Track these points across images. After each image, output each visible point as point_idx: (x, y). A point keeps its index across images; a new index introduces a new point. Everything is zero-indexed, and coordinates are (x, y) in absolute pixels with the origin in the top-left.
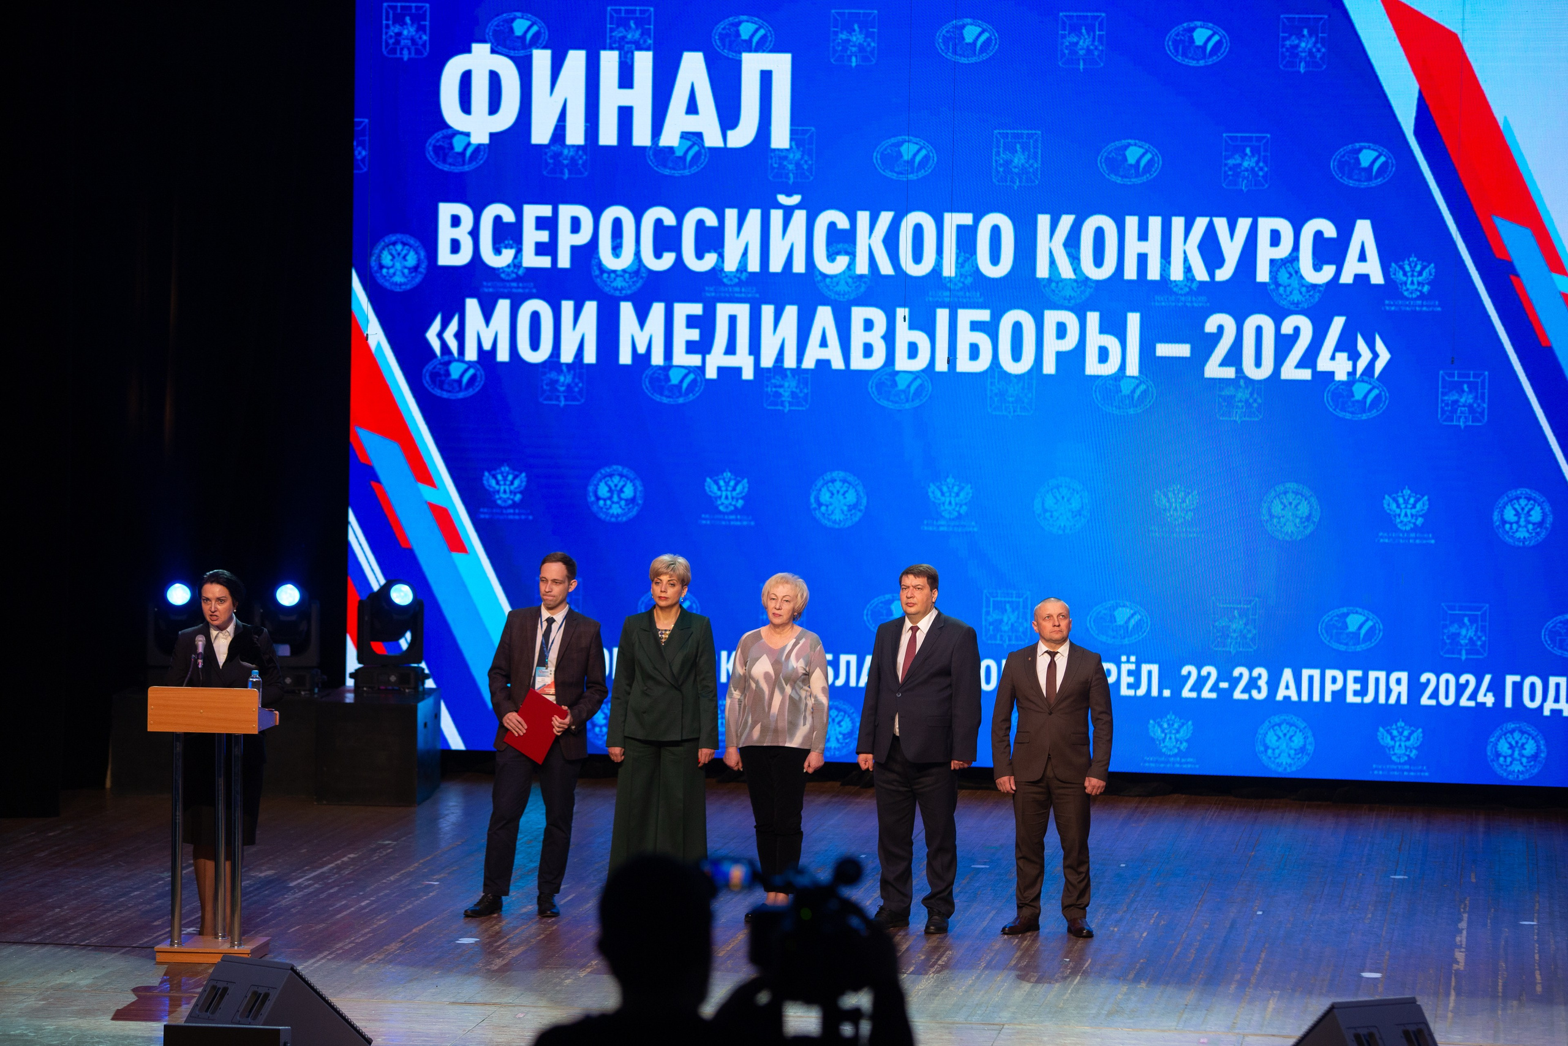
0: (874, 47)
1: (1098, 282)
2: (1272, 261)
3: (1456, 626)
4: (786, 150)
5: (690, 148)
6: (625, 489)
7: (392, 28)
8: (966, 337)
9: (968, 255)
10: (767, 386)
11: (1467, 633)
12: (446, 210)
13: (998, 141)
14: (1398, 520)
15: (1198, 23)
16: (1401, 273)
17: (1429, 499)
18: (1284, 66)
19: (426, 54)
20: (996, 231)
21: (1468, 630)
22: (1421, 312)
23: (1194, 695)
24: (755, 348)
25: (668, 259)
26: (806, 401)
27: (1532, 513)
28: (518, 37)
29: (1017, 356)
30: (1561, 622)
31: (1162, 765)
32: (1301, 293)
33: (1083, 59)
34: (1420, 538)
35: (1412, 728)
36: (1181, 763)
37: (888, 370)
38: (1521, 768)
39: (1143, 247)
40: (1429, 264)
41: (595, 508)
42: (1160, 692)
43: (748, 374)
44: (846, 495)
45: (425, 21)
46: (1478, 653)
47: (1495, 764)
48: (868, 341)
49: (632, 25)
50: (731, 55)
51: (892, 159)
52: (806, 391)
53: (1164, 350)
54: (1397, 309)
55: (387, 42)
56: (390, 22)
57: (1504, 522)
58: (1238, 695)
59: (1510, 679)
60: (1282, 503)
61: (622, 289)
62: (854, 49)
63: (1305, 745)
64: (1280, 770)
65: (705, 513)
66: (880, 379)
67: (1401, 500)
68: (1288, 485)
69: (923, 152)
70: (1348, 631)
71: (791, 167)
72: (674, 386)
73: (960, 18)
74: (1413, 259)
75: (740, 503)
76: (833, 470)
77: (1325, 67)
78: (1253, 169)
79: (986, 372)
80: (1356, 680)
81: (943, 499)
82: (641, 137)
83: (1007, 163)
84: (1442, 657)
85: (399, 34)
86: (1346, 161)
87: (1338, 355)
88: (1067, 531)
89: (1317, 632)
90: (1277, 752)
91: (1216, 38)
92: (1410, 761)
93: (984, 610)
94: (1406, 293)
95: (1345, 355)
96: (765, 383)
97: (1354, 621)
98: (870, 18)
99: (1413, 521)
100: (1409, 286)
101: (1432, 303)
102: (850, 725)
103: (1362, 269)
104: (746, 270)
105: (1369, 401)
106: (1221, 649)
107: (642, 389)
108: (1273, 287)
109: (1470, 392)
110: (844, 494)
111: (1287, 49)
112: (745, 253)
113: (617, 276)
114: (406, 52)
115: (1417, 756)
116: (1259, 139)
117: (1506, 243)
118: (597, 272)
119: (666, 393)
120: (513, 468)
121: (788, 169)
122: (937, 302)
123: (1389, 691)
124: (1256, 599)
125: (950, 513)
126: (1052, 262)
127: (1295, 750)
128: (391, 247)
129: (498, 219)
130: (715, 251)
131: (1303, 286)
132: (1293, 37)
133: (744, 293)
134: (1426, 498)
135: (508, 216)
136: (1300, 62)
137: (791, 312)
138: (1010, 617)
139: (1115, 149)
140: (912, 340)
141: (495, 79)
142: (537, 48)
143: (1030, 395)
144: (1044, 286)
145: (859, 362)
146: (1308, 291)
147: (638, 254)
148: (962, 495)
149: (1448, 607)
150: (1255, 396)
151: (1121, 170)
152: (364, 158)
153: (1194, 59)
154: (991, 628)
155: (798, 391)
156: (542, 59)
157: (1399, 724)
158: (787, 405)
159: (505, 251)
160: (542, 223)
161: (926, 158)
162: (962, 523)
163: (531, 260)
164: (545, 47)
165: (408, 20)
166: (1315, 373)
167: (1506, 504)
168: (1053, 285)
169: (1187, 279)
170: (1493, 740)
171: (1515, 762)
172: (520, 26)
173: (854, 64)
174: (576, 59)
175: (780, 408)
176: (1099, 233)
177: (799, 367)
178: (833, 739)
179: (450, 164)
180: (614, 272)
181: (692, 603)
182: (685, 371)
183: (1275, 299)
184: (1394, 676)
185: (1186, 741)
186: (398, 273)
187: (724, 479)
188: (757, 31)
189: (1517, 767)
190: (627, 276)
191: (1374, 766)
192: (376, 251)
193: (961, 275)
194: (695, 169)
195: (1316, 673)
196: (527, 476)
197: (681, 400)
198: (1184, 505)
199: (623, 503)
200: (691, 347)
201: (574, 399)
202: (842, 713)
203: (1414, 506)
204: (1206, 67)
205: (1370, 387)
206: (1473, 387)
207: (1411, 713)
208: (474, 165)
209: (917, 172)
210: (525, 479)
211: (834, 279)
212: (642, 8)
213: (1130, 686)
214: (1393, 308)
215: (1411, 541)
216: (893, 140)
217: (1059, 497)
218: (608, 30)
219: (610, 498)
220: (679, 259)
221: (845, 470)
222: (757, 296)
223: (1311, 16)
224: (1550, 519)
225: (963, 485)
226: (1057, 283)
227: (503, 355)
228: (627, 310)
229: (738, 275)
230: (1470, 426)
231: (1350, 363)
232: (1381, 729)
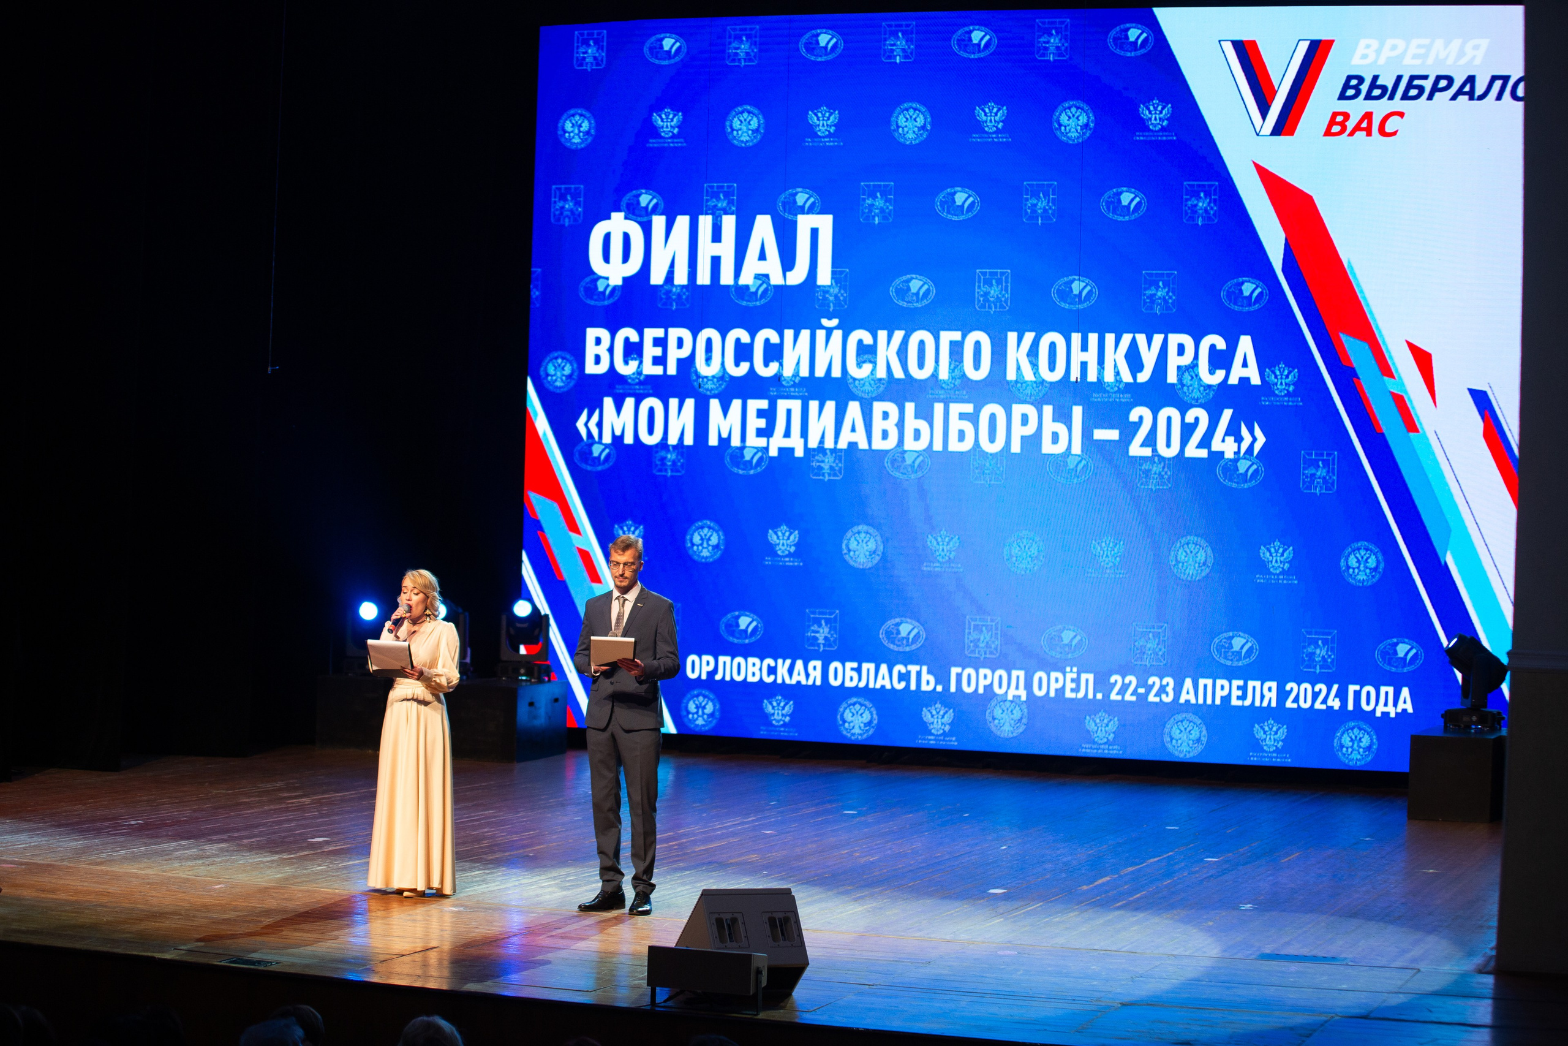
0: (891, 210)
1: (1051, 383)
2: (1179, 367)
3: (1313, 647)
4: (829, 286)
5: (760, 285)
6: (712, 538)
7: (558, 203)
8: (955, 424)
9: (957, 363)
10: (813, 462)
11: (1321, 652)
12: (592, 333)
13: (979, 277)
14: (1270, 566)
15: (1125, 189)
16: (1273, 376)
17: (1293, 549)
18: (1187, 220)
19: (580, 221)
20: (978, 344)
21: (1321, 650)
22: (1288, 406)
23: (1119, 698)
24: (804, 434)
25: (744, 367)
26: (840, 473)
27: (1369, 560)
28: (643, 208)
29: (992, 439)
30: (1389, 645)
31: (1095, 751)
32: (1200, 391)
33: (1041, 217)
34: (1286, 579)
35: (1279, 725)
36: (1109, 750)
37: (900, 450)
38: (1359, 757)
39: (1084, 356)
40: (1294, 370)
41: (690, 552)
42: (1095, 696)
43: (799, 453)
44: (869, 543)
45: (580, 197)
46: (1329, 668)
47: (1340, 753)
48: (885, 428)
49: (722, 197)
50: (790, 217)
51: (904, 292)
52: (840, 465)
53: (1100, 434)
54: (1270, 403)
55: (555, 215)
56: (557, 199)
57: (1348, 567)
58: (1152, 698)
59: (1352, 688)
60: (1185, 551)
61: (712, 389)
62: (877, 211)
63: (1200, 737)
64: (1182, 756)
65: (768, 556)
66: (893, 456)
67: (1273, 550)
68: (1189, 538)
69: (926, 287)
70: (1233, 650)
71: (831, 298)
72: (747, 461)
73: (953, 187)
74: (1282, 365)
75: (793, 549)
76: (858, 524)
77: (1216, 221)
78: (1164, 298)
79: (969, 451)
80: (1239, 688)
81: (938, 547)
82: (727, 278)
83: (986, 294)
84: (1302, 670)
85: (563, 207)
86: (1234, 293)
87: (1227, 438)
88: (1028, 572)
89: (1210, 651)
90: (1179, 742)
91: (1137, 199)
92: (1277, 750)
93: (967, 631)
94: (1277, 392)
95: (1232, 439)
96: (812, 459)
97: (1238, 643)
98: (889, 188)
99: (1282, 566)
100: (1279, 386)
101: (1296, 399)
102: (869, 717)
103: (1245, 373)
104: (798, 375)
105: (1249, 474)
106: (1139, 663)
107: (725, 464)
108: (1179, 386)
109: (1324, 467)
110: (866, 543)
111: (1189, 208)
112: (798, 363)
113: (708, 380)
114: (567, 220)
115: (1283, 747)
116: (1169, 275)
117: (1349, 353)
118: (694, 378)
119: (742, 467)
120: (635, 521)
121: (829, 300)
122: (935, 398)
123: (1262, 697)
124: (1166, 625)
125: (943, 557)
126: (1018, 368)
127: (1193, 741)
128: (554, 361)
129: (627, 340)
130: (777, 361)
131: (1201, 386)
132: (1193, 199)
133: (798, 392)
134: (1291, 548)
135: (634, 337)
136: (1198, 217)
137: (830, 406)
138: (985, 637)
139: (1065, 283)
140: (917, 427)
141: (626, 238)
142: (656, 215)
143: (1001, 469)
144: (1012, 386)
145: (878, 444)
146: (1205, 390)
147: (723, 364)
148: (951, 543)
149: (1307, 632)
150: (1166, 469)
151: (1068, 299)
152: (537, 297)
153: (1121, 216)
154: (972, 644)
155: (834, 465)
156: (659, 222)
157: (1269, 722)
158: (826, 475)
159: (631, 362)
160: (657, 342)
161: (928, 290)
162: (952, 565)
163: (651, 369)
164: (661, 214)
165: (569, 198)
166: (1210, 452)
167: (1350, 554)
168: (1019, 385)
169: (1117, 381)
170: (1338, 734)
171: (1354, 752)
172: (645, 199)
173: (877, 222)
174: (682, 222)
175: (821, 478)
176: (1053, 346)
177: (835, 448)
178: (857, 727)
179: (596, 300)
180: (706, 377)
181: (758, 623)
182: (755, 450)
183: (1181, 396)
184: (1267, 684)
185: (1114, 733)
186: (559, 379)
187: (781, 531)
188: (808, 199)
189: (1355, 756)
190: (715, 380)
191: (1251, 754)
192: (544, 364)
193: (952, 378)
194: (763, 301)
195: (1209, 682)
196: (645, 528)
197: (752, 472)
198: (1113, 552)
199: (710, 548)
200: (760, 433)
201: (678, 471)
202: (863, 707)
203: (1282, 555)
204: (1130, 221)
205: (1250, 463)
206: (1326, 463)
207: (1278, 713)
208: (611, 301)
209: (922, 299)
210: (642, 530)
211: (862, 382)
212: (729, 184)
213: (1072, 690)
214: (1267, 403)
215: (1280, 581)
216: (904, 278)
217: (1022, 546)
218: (705, 201)
219: (702, 544)
220: (752, 368)
221: (868, 524)
222: (806, 394)
223: (1206, 183)
224: (1382, 565)
225: (952, 536)
226: (1022, 384)
227: (629, 440)
228: (715, 405)
229: (793, 379)
230: (1324, 494)
231: (1236, 444)
232: (1256, 725)
